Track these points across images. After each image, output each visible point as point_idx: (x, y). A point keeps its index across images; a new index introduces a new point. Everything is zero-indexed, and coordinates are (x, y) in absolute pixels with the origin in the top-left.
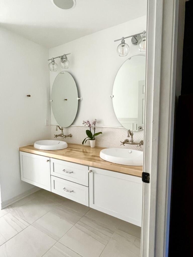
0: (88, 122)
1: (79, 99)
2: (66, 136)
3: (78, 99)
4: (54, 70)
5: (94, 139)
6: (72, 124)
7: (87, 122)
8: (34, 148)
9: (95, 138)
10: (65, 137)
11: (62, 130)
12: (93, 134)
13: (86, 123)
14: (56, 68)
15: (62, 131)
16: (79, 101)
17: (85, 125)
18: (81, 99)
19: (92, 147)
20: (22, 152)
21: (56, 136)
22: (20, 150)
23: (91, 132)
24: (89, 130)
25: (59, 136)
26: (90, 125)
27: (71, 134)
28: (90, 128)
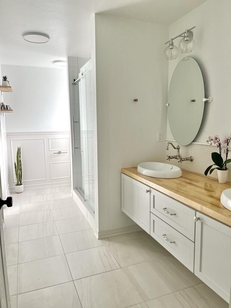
0: (216, 139)
1: (206, 99)
2: (183, 159)
3: (204, 100)
4: (173, 58)
5: (226, 169)
6: (194, 141)
7: (214, 138)
8: (137, 171)
9: (227, 167)
10: (180, 161)
11: (178, 149)
12: (224, 160)
13: (212, 140)
14: (175, 54)
15: (179, 151)
16: (206, 103)
17: (211, 144)
18: (209, 100)
19: (220, 181)
20: (124, 175)
21: (170, 158)
22: (122, 172)
23: (222, 156)
24: (219, 152)
25: (173, 158)
26: (220, 145)
27: (191, 157)
28: (220, 149)
